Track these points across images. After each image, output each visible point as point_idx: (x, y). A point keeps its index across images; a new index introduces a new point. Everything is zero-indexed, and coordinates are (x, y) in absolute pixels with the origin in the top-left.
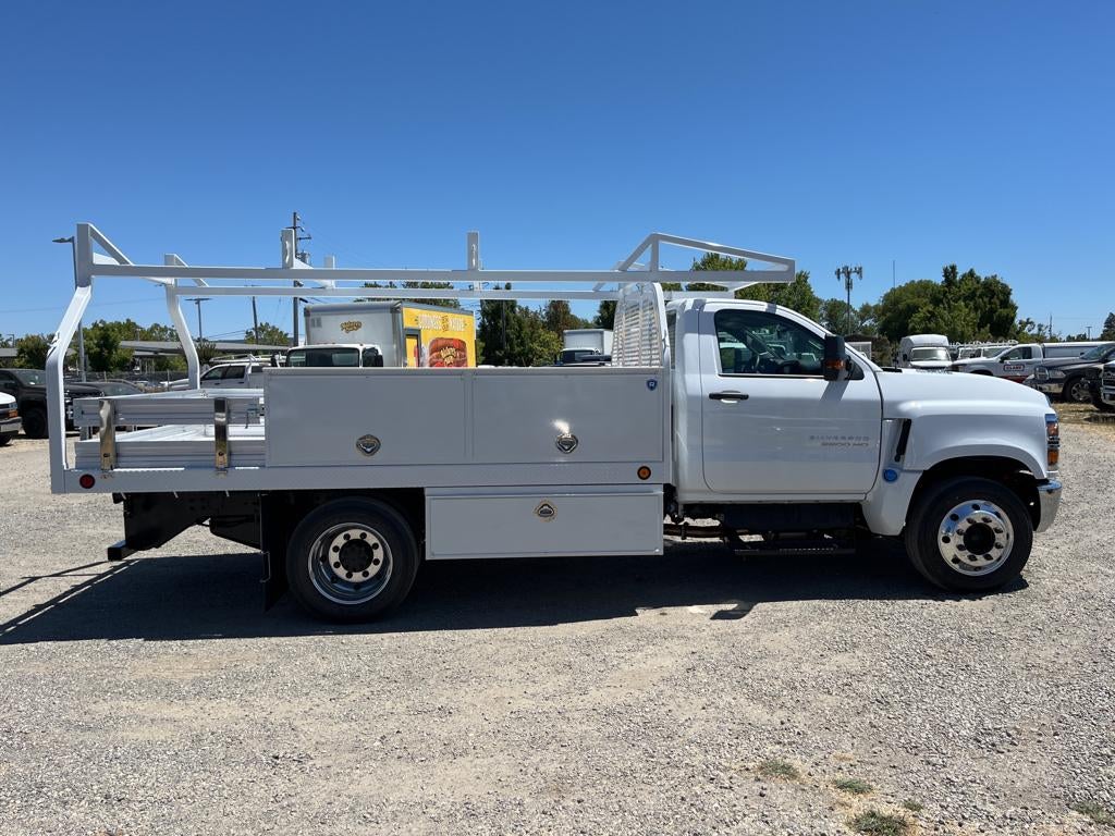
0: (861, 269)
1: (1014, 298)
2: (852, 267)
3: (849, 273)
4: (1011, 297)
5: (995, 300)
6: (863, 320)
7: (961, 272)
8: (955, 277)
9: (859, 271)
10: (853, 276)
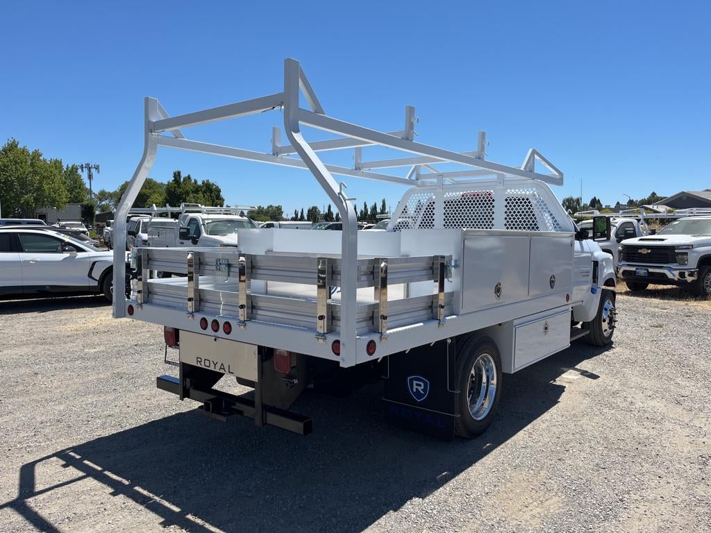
0: (98, 166)
1: (223, 194)
2: (92, 164)
3: (90, 168)
4: (221, 193)
5: (213, 194)
6: (101, 200)
7: (183, 175)
8: (180, 178)
9: (97, 168)
10: (93, 171)
